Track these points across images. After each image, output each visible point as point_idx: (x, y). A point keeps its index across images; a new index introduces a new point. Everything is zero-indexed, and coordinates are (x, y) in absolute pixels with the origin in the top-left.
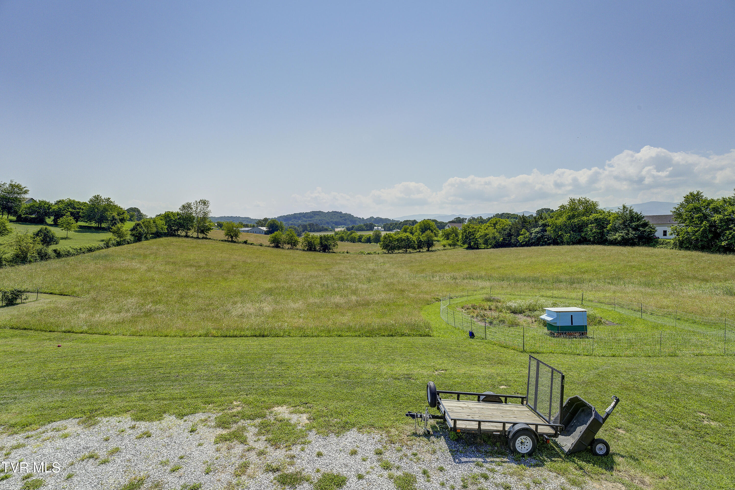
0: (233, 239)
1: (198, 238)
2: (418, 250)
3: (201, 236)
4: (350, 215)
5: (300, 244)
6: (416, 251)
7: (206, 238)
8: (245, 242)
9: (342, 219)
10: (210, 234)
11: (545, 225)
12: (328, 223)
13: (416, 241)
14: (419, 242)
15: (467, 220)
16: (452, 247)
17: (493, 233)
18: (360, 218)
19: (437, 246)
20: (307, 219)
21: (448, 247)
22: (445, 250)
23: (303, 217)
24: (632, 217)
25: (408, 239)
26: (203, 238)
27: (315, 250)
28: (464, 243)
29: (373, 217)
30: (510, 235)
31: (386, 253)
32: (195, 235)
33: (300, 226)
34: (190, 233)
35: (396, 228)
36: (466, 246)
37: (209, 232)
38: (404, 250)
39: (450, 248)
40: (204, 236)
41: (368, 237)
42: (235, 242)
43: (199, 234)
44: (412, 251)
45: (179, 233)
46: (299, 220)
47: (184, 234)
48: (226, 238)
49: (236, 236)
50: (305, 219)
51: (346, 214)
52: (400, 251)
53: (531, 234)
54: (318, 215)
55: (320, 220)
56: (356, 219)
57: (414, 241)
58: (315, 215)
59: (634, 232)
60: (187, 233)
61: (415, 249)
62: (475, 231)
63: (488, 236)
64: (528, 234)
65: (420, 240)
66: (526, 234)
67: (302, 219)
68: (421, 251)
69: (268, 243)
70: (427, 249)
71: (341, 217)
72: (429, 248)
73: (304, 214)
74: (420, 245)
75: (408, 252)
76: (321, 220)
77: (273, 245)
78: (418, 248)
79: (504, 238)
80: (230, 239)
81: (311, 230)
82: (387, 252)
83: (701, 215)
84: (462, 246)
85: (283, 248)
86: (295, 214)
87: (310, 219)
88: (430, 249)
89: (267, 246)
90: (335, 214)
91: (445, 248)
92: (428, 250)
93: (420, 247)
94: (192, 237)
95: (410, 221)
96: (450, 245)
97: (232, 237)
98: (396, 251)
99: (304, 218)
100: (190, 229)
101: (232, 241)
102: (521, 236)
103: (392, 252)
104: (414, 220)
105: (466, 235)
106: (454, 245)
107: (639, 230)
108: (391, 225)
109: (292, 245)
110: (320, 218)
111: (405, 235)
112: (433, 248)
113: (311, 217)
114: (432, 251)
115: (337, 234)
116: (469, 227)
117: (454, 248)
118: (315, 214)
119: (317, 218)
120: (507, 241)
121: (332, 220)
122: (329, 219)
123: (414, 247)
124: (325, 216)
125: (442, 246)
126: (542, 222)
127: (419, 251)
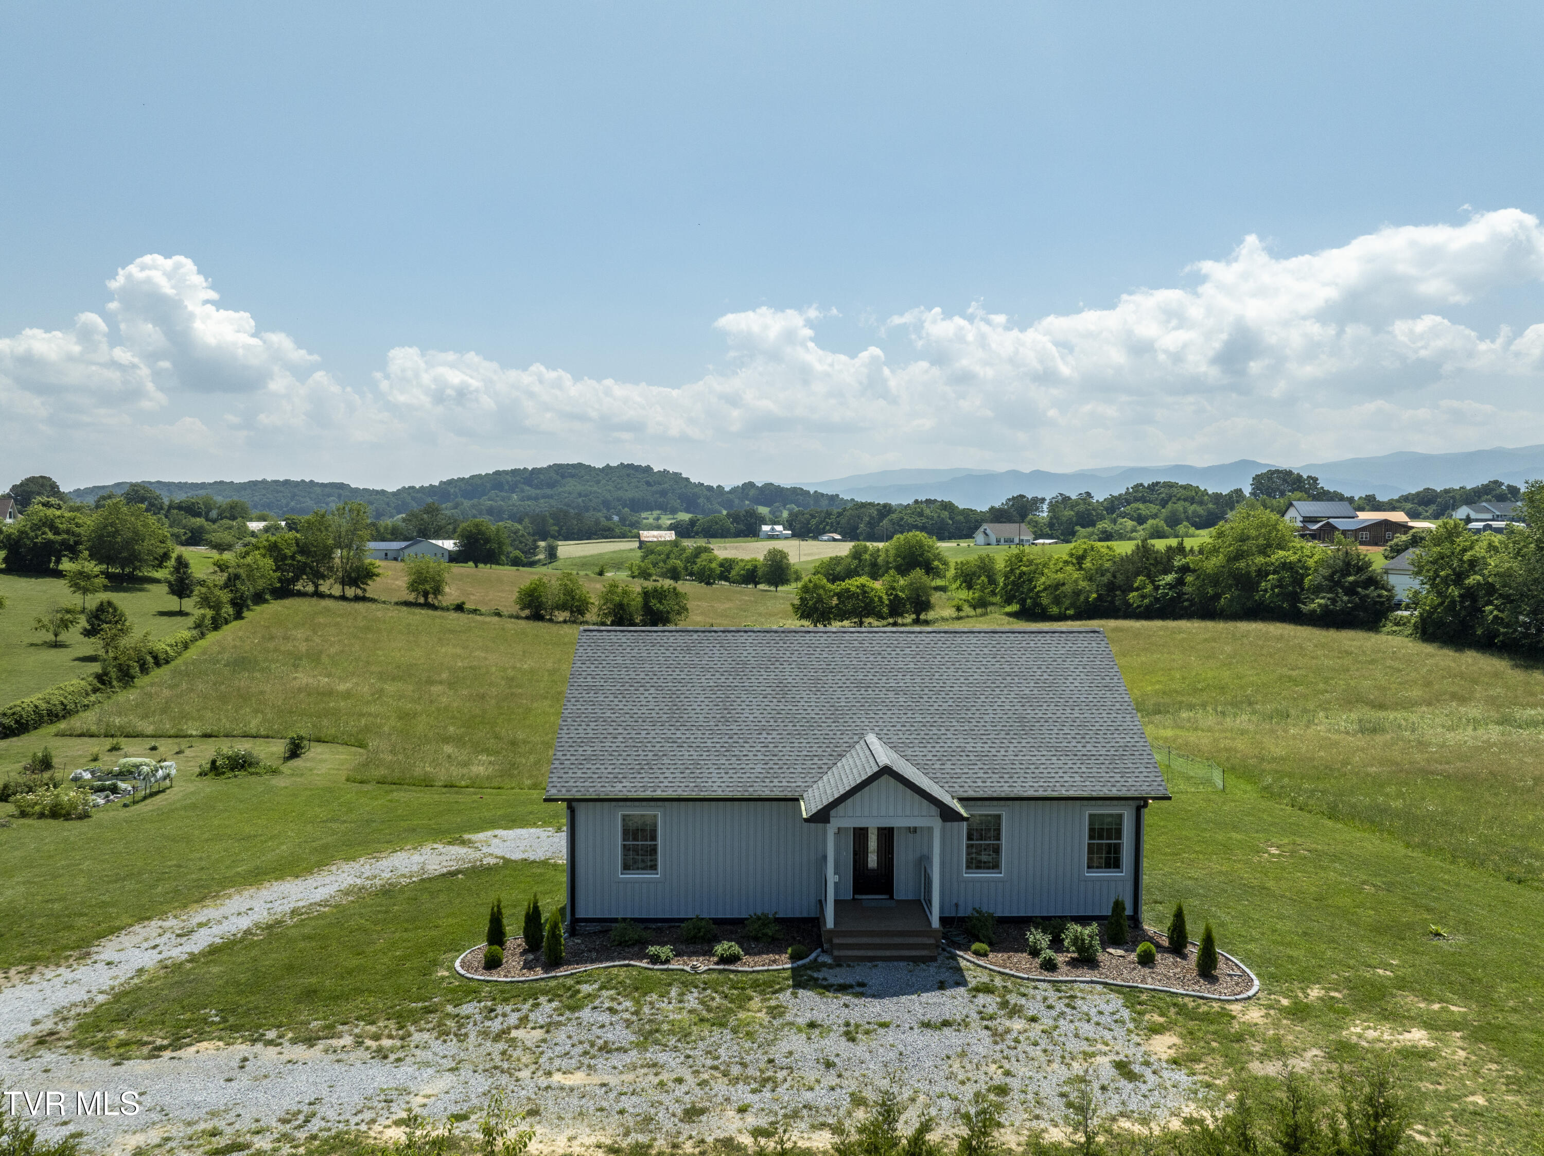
0: (430, 600)
1: (343, 598)
2: (891, 620)
3: (350, 592)
4: (677, 475)
5: (595, 610)
6: (885, 623)
7: (364, 599)
8: (459, 608)
9: (654, 489)
10: (372, 588)
11: (1185, 569)
12: (606, 504)
13: (885, 597)
14: (894, 600)
15: (1047, 502)
16: (979, 611)
17: (1076, 581)
18: (710, 488)
19: (942, 609)
20: (538, 491)
21: (967, 610)
22: (959, 618)
23: (524, 483)
24: (1348, 564)
25: (865, 592)
26: (357, 599)
28: (1008, 601)
29: (751, 484)
30: (1111, 587)
32: (337, 590)
33: (526, 520)
34: (324, 588)
35: (828, 528)
36: (1013, 609)
37: (369, 582)
38: (856, 620)
39: (972, 613)
40: (359, 592)
41: (749, 567)
42: (434, 607)
43: (347, 588)
44: (875, 623)
45: (299, 587)
46: (513, 492)
47: (310, 588)
48: (411, 597)
49: (437, 591)
50: (533, 492)
51: (665, 473)
52: (846, 623)
53: (1157, 588)
54: (573, 476)
55: (580, 495)
56: (696, 490)
57: (880, 598)
58: (563, 477)
59: (1345, 598)
60: (316, 586)
61: (883, 618)
63: (1063, 588)
64: (1149, 588)
65: (896, 595)
66: (1144, 588)
67: (523, 491)
69: (515, 609)
70: (914, 616)
71: (648, 484)
72: (918, 616)
73: (527, 475)
74: (896, 609)
75: (867, 624)
76: (586, 496)
77: (527, 612)
78: (891, 616)
79: (1100, 596)
80: (422, 600)
81: (559, 532)
82: (812, 627)
83: (1450, 572)
84: (1003, 608)
85: (551, 620)
86: (497, 473)
87: (549, 491)
88: (922, 617)
89: (511, 616)
90: (628, 475)
91: (962, 614)
92: (917, 622)
93: (896, 611)
94: (331, 596)
96: (973, 604)
97: (426, 594)
98: (835, 624)
99: (528, 488)
100: (323, 577)
101: (428, 605)
102: (1135, 594)
103: (825, 625)
105: (1014, 581)
106: (981, 604)
107: (1357, 593)
108: (813, 516)
109: (572, 612)
110: (580, 488)
111: (858, 583)
112: (931, 615)
113: (552, 485)
114: (927, 622)
115: (652, 552)
116: (1021, 561)
117: (982, 615)
118: (562, 472)
119: (571, 486)
120: (1106, 601)
121: (620, 493)
122: (610, 491)
123: (882, 612)
124: (598, 482)
125: (954, 609)
126: (1180, 560)
127: (895, 623)
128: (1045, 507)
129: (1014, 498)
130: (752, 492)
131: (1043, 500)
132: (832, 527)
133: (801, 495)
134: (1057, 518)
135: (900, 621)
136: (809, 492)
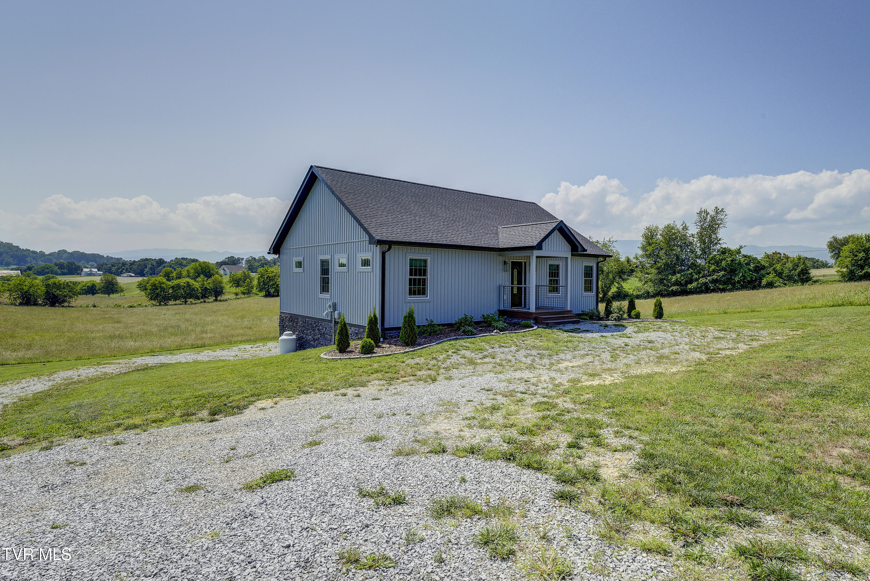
2: (202, 300)
6: (199, 301)
13: (199, 289)
14: (204, 290)
16: (246, 296)
19: (227, 295)
21: (241, 295)
22: (238, 299)
25: (190, 285)
27: (36, 304)
28: (260, 290)
29: (64, 251)
31: (156, 305)
35: (124, 271)
36: (263, 293)
38: (183, 300)
39: (243, 296)
41: (89, 284)
44: (194, 302)
52: (178, 302)
57: (197, 289)
61: (199, 299)
62: (275, 276)
65: (206, 288)
68: (207, 301)
70: (214, 298)
72: (216, 297)
74: (205, 294)
75: (189, 303)
78: (202, 298)
82: (158, 304)
84: (257, 294)
88: (219, 298)
91: (238, 297)
92: (216, 300)
93: (204, 296)
95: (152, 260)
96: (244, 293)
98: (171, 302)
103: (165, 303)
104: (160, 260)
105: (264, 281)
106: (248, 293)
108: (113, 266)
111: (184, 281)
112: (223, 297)
114: (220, 301)
116: (267, 271)
117: (248, 297)
123: (197, 296)
125: (234, 295)
127: (204, 302)
128: (244, 262)
129: (228, 258)
130: (65, 255)
131: (243, 259)
132: (126, 271)
133: (98, 257)
134: (252, 266)
135: (207, 300)
136: (103, 256)
